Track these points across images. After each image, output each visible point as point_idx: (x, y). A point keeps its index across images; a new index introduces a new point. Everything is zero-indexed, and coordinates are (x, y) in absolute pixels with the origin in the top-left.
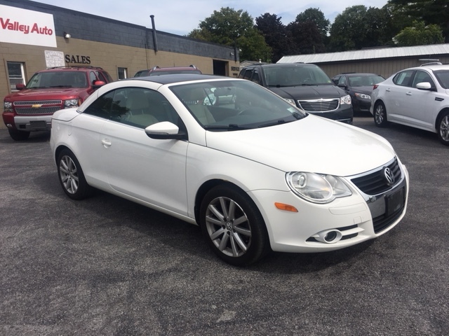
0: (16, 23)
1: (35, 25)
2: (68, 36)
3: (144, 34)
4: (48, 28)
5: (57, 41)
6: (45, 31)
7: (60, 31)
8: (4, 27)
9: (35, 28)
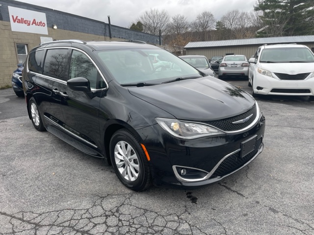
0: (22, 19)
1: (34, 20)
2: (55, 27)
3: (103, 27)
5: (48, 31)
6: (41, 24)
8: (14, 21)
9: (34, 22)
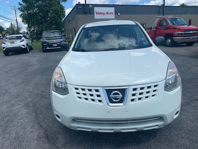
0: (101, 12)
1: (107, 12)
2: (119, 14)
3: (158, 9)
4: (112, 12)
5: (115, 17)
6: (111, 13)
7: (116, 13)
8: (97, 14)
9: (107, 13)
